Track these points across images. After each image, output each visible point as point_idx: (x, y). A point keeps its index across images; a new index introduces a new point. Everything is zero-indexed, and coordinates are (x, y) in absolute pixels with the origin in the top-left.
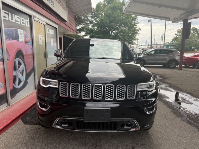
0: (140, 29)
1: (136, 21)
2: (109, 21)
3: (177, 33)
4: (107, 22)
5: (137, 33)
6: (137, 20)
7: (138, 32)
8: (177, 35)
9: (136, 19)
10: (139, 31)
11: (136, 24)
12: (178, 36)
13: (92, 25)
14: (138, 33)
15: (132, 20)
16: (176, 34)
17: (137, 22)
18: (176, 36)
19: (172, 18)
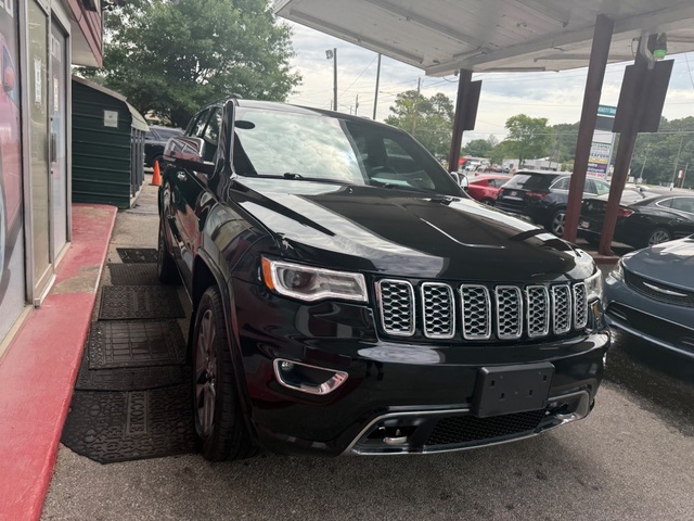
0: (300, 79)
1: (288, 46)
2: (191, 30)
3: (394, 105)
4: (183, 33)
5: (287, 88)
6: (290, 43)
7: (294, 88)
8: (394, 111)
9: (287, 40)
10: (295, 83)
11: (286, 56)
12: (397, 116)
13: (116, 32)
14: (292, 90)
15: (272, 40)
16: (392, 109)
17: (289, 52)
18: (392, 113)
19: (428, 60)
